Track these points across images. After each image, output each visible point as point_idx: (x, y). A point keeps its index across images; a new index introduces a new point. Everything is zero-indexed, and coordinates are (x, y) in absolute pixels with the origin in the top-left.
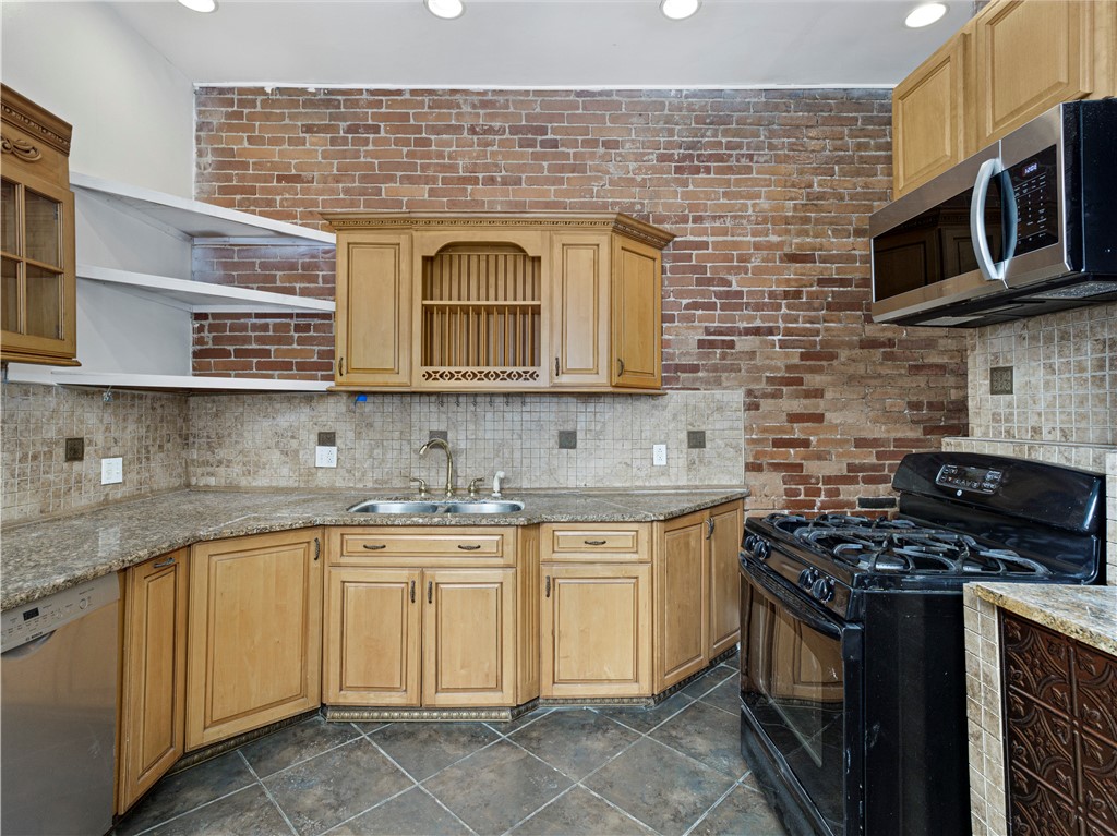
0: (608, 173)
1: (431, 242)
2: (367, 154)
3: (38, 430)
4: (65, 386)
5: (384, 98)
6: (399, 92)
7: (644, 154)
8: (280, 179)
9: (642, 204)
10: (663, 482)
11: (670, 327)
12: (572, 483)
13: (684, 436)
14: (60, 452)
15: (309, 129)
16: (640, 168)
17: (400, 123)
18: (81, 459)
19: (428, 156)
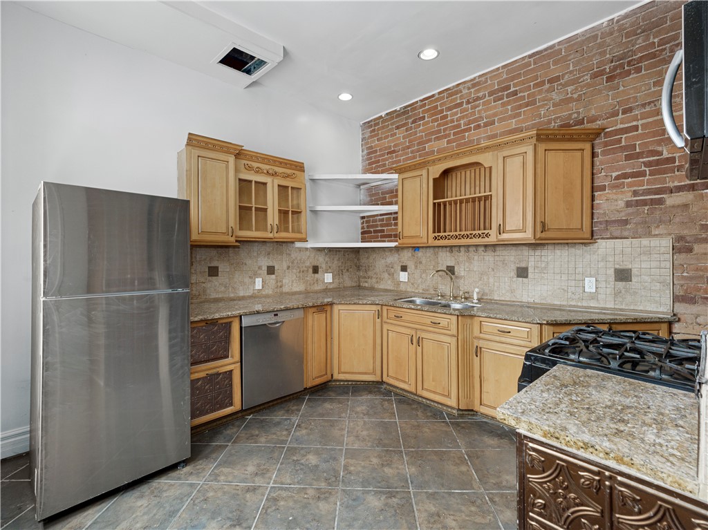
0: (552, 99)
1: (437, 171)
2: (421, 131)
3: (304, 262)
4: (312, 248)
5: (426, 101)
6: (433, 96)
7: (580, 78)
8: (388, 153)
9: (578, 113)
10: (593, 304)
11: (601, 195)
12: (525, 299)
13: (611, 272)
14: (311, 270)
15: (398, 128)
16: (576, 89)
17: (434, 111)
18: (318, 273)
19: (446, 123)
